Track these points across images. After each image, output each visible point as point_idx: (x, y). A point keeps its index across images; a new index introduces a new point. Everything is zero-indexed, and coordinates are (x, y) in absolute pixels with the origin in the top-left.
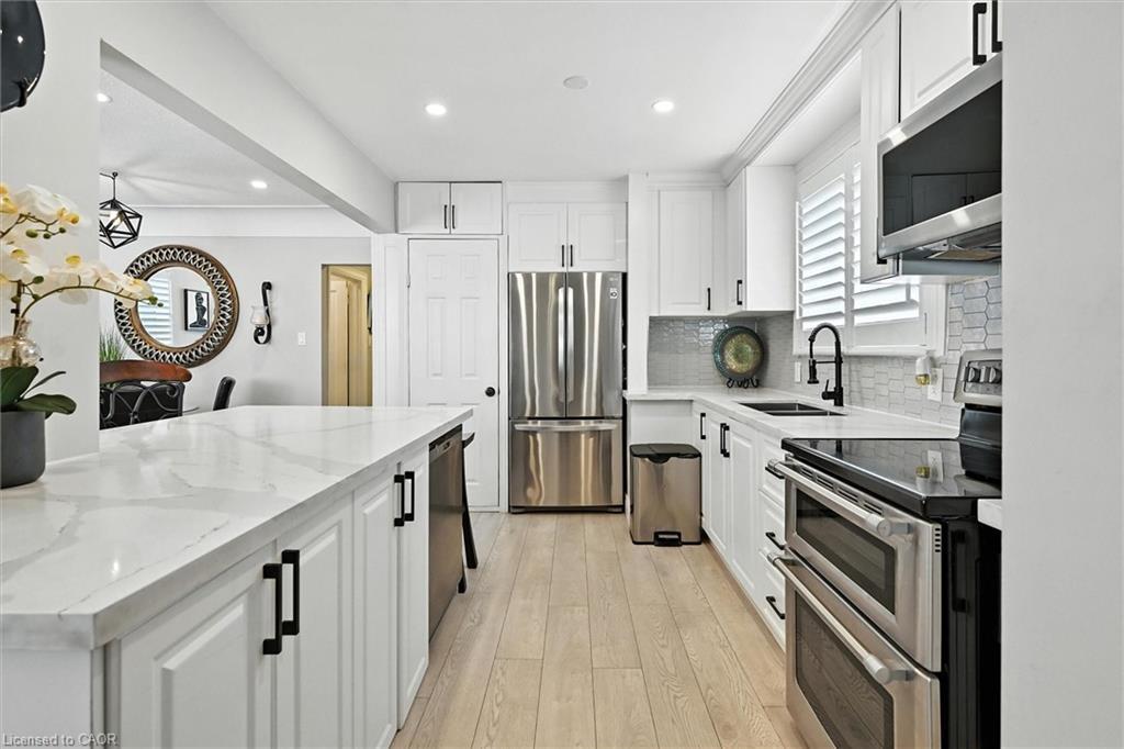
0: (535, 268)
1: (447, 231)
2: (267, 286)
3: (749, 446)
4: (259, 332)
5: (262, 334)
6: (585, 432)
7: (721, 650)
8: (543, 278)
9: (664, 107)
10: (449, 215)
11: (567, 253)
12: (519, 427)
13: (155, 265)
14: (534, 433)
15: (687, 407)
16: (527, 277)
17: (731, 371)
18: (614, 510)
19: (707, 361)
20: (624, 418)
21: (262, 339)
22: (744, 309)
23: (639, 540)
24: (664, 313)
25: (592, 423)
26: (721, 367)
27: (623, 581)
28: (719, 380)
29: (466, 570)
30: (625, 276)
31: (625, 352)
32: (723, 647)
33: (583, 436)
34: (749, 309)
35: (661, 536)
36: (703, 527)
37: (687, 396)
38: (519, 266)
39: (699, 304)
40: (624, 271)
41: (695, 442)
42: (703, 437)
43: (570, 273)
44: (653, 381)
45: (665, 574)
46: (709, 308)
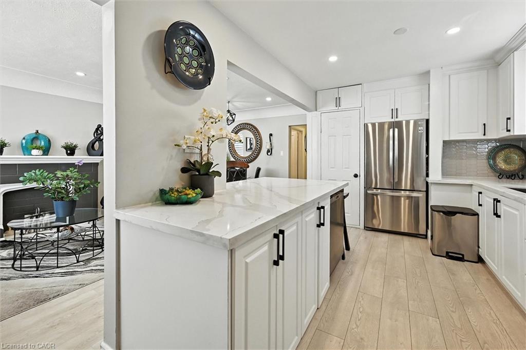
0: (377, 120)
1: (337, 108)
2: (271, 135)
3: (516, 213)
4: (268, 151)
5: (269, 152)
6: (404, 197)
7: (494, 325)
8: (382, 125)
9: (454, 31)
10: (338, 101)
11: (395, 112)
12: (369, 192)
13: (239, 130)
14: (377, 195)
15: (469, 188)
16: (374, 125)
17: (501, 169)
18: (421, 236)
19: (483, 163)
20: (427, 192)
21: (269, 154)
22: (512, 134)
23: (436, 254)
24: (452, 138)
25: (408, 193)
26: (494, 168)
27: (427, 272)
28: (492, 174)
29: (345, 251)
30: (427, 121)
31: (427, 159)
32: (496, 323)
33: (402, 198)
34: (515, 134)
35: (450, 254)
36: (480, 253)
37: (469, 182)
38: (369, 120)
39: (478, 132)
40: (427, 118)
41: (474, 207)
42: (480, 205)
43: (396, 122)
44: (444, 174)
45: (453, 274)
46: (484, 135)
